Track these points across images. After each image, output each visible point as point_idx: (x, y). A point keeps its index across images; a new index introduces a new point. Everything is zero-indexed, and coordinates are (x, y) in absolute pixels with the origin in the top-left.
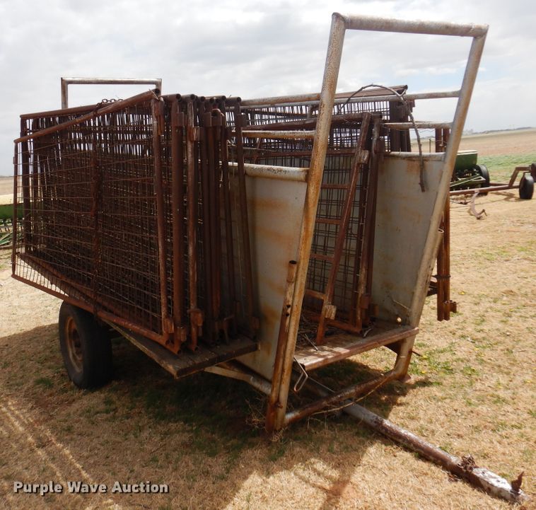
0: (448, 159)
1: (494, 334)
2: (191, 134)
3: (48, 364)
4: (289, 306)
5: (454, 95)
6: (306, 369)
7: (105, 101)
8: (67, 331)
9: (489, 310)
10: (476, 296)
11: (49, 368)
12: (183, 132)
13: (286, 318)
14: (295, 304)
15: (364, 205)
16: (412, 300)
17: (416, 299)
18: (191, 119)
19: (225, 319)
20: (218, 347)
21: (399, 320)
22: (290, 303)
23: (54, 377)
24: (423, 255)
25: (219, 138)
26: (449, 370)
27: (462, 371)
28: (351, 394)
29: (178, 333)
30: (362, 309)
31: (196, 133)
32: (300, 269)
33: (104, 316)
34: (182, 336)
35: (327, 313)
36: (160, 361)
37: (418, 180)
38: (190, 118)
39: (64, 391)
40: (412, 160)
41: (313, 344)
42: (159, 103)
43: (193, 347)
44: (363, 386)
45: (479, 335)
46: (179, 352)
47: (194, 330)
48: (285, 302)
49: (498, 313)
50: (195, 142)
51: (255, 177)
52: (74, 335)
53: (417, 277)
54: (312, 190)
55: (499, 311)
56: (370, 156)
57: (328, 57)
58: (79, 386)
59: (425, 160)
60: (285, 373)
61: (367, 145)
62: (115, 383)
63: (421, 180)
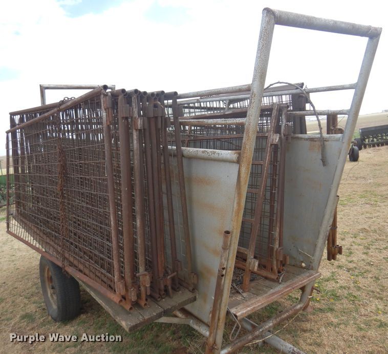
0: (346, 140)
1: (362, 264)
2: (135, 124)
3: (33, 299)
4: (223, 269)
5: (350, 87)
6: (239, 318)
7: (66, 99)
8: (46, 275)
9: (353, 244)
10: (340, 233)
11: (34, 303)
12: (128, 122)
13: (222, 279)
14: (229, 266)
15: (276, 177)
16: (315, 250)
17: (318, 249)
18: (136, 110)
19: (169, 277)
20: (163, 300)
21: (303, 265)
22: (225, 266)
23: (36, 311)
24: (324, 216)
25: (160, 126)
26: (337, 297)
27: (346, 297)
28: (270, 327)
29: (129, 294)
30: (277, 260)
31: (139, 123)
32: (233, 238)
33: (71, 270)
34: (133, 296)
35: (251, 266)
36: (114, 316)
37: (320, 157)
38: (134, 110)
39: (43, 324)
40: (313, 141)
41: (241, 291)
42: (107, 97)
43: (142, 303)
44: (278, 320)
45: (352, 265)
46: (131, 309)
47: (142, 289)
48: (220, 266)
49: (360, 247)
50: (140, 130)
51: (191, 158)
52: (50, 279)
53: (319, 232)
54: (243, 170)
55: (360, 245)
56: (280, 138)
57: (258, 50)
58: (55, 320)
59: (325, 141)
60: (221, 321)
61: (277, 130)
62: (83, 317)
63: (323, 157)
